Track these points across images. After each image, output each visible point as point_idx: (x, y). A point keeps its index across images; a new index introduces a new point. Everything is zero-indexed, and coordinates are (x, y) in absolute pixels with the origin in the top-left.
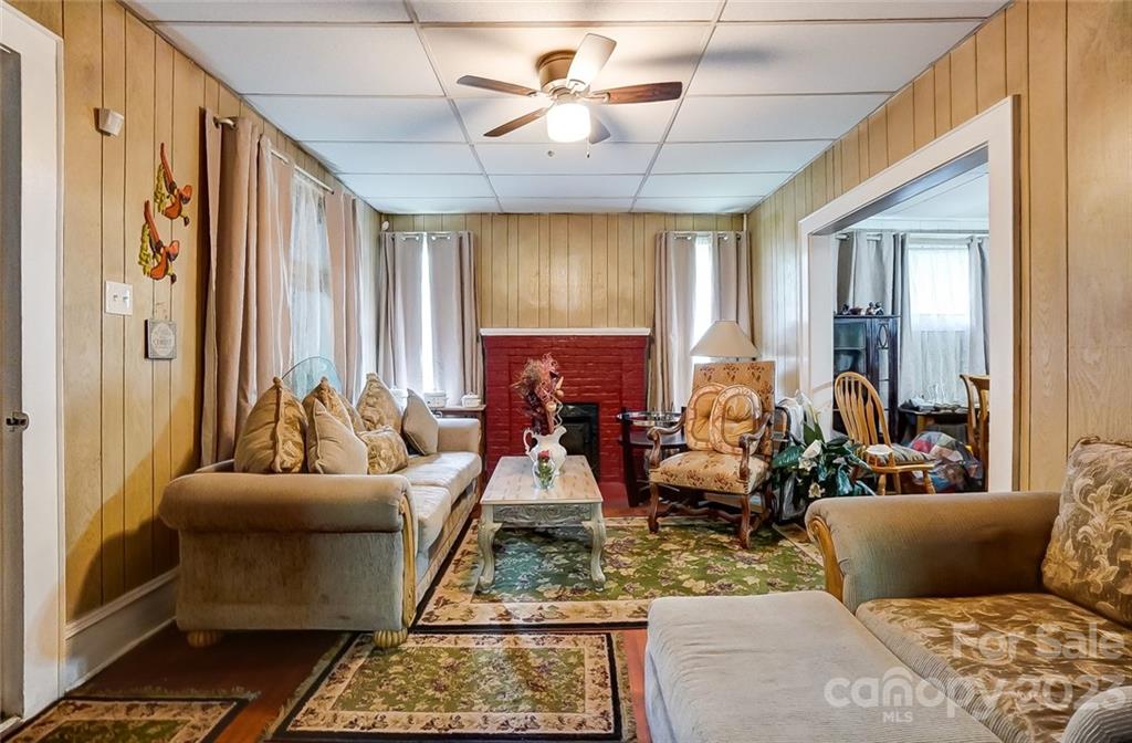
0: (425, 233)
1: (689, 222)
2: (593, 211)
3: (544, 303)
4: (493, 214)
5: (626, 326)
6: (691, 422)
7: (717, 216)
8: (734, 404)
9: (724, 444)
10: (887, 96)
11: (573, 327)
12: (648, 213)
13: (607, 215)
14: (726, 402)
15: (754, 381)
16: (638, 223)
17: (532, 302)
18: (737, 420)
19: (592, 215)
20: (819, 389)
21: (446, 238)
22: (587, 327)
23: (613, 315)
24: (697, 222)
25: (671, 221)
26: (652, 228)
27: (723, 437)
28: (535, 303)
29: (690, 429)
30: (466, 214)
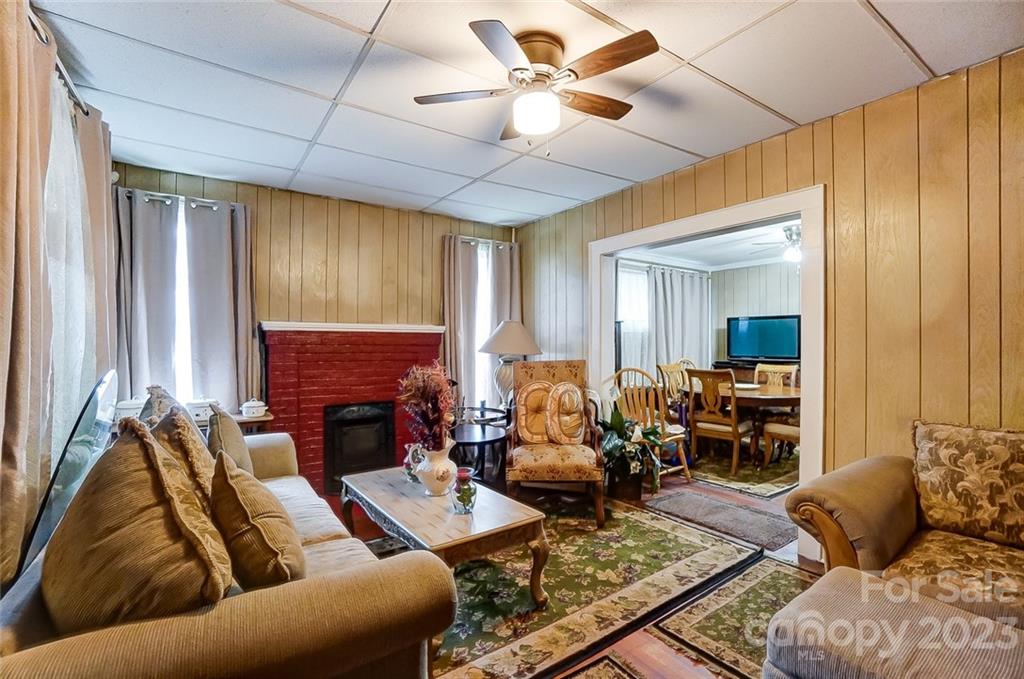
0: (182, 198)
1: (471, 228)
2: (386, 204)
3: (332, 295)
4: (273, 189)
5: (414, 323)
6: (524, 418)
7: (493, 227)
8: (566, 399)
9: (563, 435)
10: (701, 159)
11: (362, 322)
12: (437, 215)
13: (399, 210)
14: (560, 398)
15: (573, 377)
16: (427, 223)
17: (318, 294)
18: (568, 413)
19: (383, 207)
20: (605, 382)
21: (212, 208)
22: (377, 323)
23: (403, 312)
24: (477, 230)
25: (455, 226)
26: (441, 229)
27: (562, 430)
28: (321, 294)
29: (523, 424)
30: (237, 183)
